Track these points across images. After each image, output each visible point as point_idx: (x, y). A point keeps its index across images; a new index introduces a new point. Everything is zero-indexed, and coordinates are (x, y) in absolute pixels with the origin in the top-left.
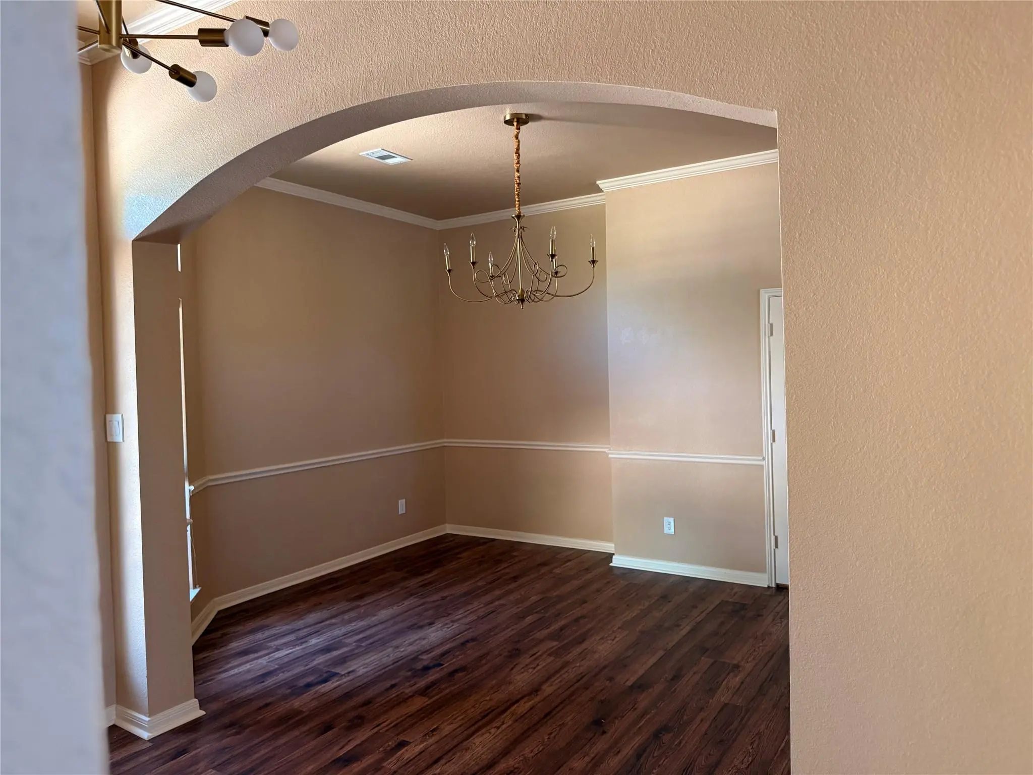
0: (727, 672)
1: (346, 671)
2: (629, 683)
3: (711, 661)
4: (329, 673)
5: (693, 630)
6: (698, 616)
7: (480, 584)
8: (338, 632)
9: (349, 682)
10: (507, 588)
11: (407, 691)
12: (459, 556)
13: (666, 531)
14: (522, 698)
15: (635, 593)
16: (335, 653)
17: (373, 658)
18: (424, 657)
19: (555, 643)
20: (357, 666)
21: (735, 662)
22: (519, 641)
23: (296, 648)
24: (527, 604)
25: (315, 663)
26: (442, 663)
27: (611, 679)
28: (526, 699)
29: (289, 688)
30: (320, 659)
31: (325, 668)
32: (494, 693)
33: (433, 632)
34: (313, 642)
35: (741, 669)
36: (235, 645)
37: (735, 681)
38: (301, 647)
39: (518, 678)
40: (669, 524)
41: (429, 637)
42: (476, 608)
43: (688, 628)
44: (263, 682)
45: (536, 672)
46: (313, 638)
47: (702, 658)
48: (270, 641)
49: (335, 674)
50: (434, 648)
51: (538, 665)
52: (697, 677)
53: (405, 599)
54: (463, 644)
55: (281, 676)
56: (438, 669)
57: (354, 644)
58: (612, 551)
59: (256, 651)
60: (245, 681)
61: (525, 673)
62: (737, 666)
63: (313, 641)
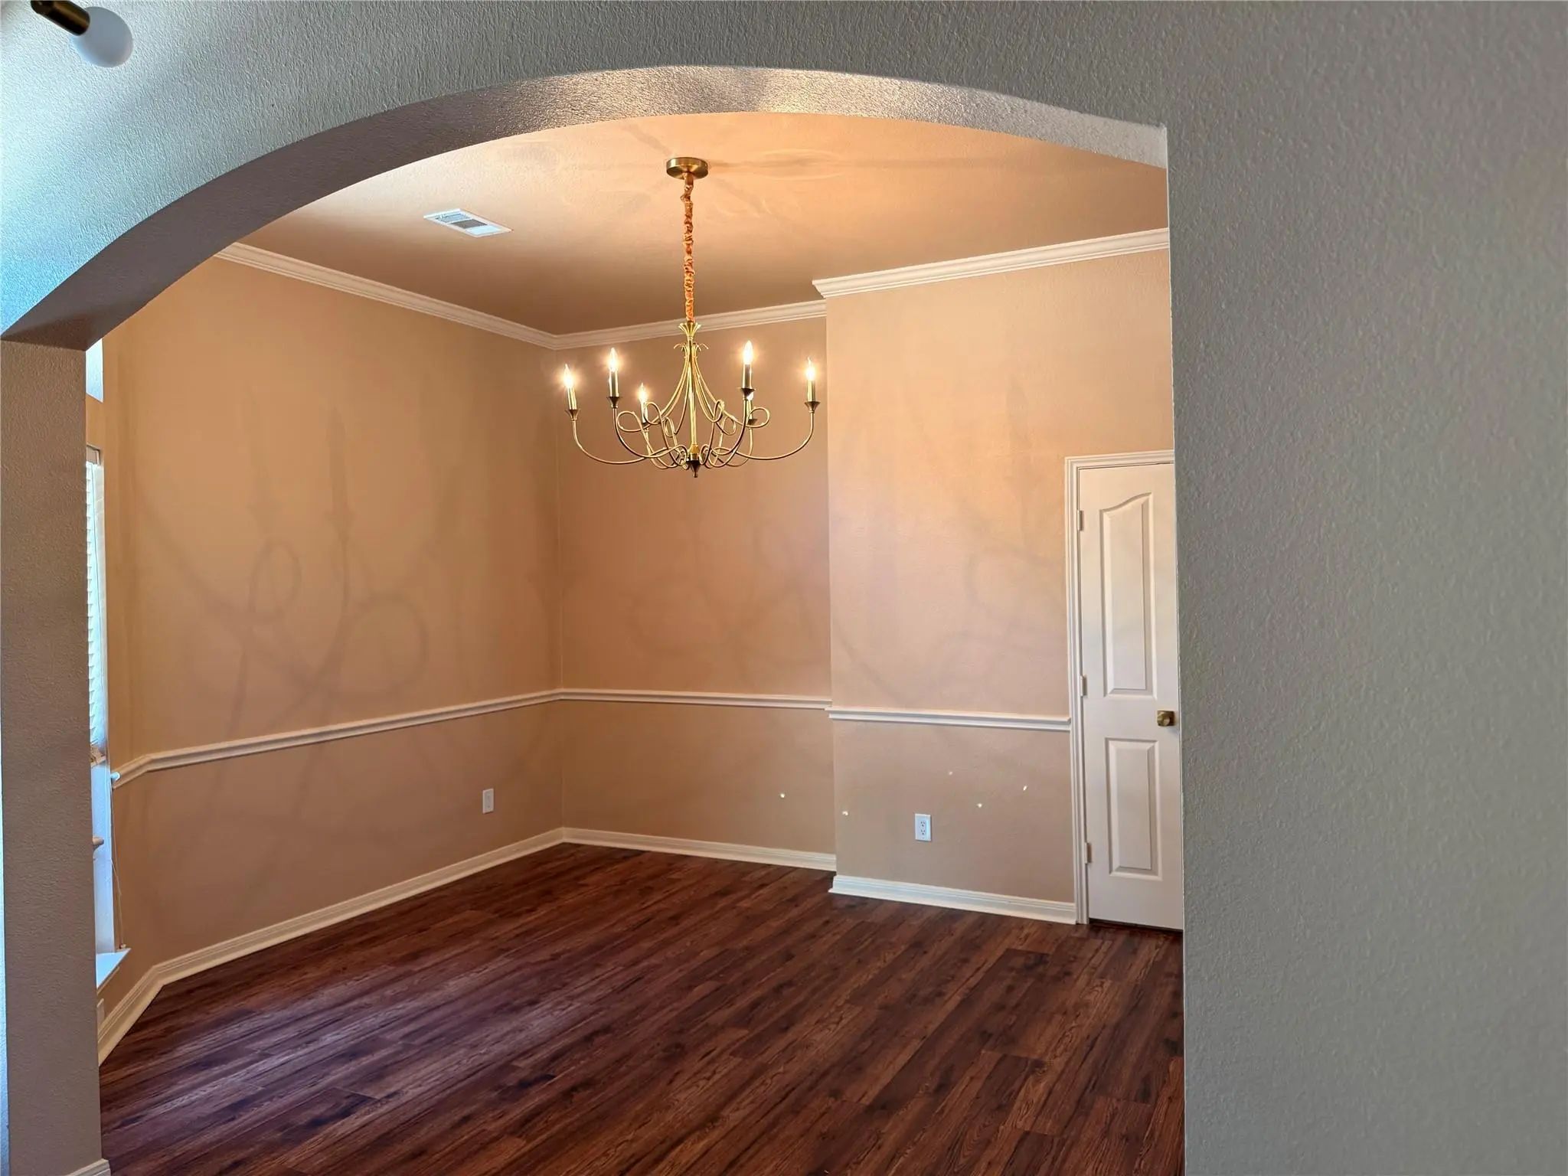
0: (1023, 1076)
1: (383, 1095)
2: (866, 1101)
3: (997, 1055)
4: (351, 1100)
5: (966, 1003)
6: (972, 976)
7: (618, 929)
8: (371, 1021)
9: (389, 1115)
10: (662, 937)
11: (491, 1127)
12: (582, 882)
13: (918, 836)
14: (689, 1134)
15: (870, 940)
16: (365, 1061)
17: (430, 1068)
18: (522, 1063)
19: (745, 1032)
20: (401, 1084)
21: (1035, 1057)
22: (681, 1032)
23: (297, 1051)
24: (695, 963)
25: (330, 1079)
26: (551, 1073)
27: (836, 1094)
28: (694, 1137)
29: (281, 1130)
30: (340, 1072)
31: (347, 1090)
32: (640, 1127)
33: (536, 1018)
34: (328, 1040)
35: (1046, 1069)
36: (188, 1050)
37: (1037, 1090)
38: (306, 1050)
39: (682, 1096)
40: (923, 824)
41: (530, 1027)
42: (612, 973)
43: (957, 998)
44: (233, 1119)
45: (714, 1084)
46: (329, 1032)
47: (983, 1052)
48: (252, 1040)
49: (364, 1100)
50: (539, 1045)
51: (714, 1073)
52: (977, 1085)
53: (489, 959)
54: (589, 1039)
55: (268, 1107)
56: (545, 1086)
57: (400, 1042)
58: (833, 868)
59: (225, 1061)
60: (200, 1119)
61: (694, 1089)
62: (1039, 1064)
63: (329, 1038)
